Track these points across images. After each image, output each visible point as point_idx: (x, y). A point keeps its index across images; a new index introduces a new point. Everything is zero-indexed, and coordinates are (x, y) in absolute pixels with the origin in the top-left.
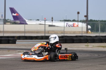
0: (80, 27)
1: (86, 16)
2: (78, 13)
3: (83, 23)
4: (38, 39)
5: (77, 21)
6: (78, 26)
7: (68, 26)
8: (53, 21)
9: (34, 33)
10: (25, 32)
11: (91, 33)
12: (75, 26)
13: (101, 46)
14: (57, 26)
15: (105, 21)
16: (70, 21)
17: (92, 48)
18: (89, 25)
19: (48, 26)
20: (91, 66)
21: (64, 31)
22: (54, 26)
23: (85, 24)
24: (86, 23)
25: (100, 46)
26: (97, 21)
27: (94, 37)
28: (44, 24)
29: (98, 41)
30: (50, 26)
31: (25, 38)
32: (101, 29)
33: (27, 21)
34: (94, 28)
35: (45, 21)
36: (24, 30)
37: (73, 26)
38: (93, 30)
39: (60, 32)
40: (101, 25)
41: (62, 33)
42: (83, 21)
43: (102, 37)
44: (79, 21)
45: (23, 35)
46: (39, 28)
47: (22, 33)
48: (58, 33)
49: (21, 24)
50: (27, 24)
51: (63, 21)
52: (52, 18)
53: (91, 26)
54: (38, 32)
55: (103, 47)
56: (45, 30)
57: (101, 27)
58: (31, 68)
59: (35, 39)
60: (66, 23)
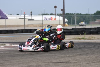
0: (57, 21)
1: (63, 10)
2: (56, 7)
3: (60, 16)
4: (18, 33)
5: (55, 15)
6: (55, 19)
7: (46, 19)
8: (32, 15)
9: (15, 27)
10: (6, 26)
11: (68, 26)
12: (52, 19)
13: (78, 37)
14: (36, 20)
15: (81, 14)
16: (48, 15)
17: (69, 40)
18: (66, 18)
19: (27, 20)
20: (68, 56)
21: (43, 25)
22: (33, 20)
23: (62, 18)
24: (63, 16)
25: (76, 38)
26: (73, 14)
27: (71, 29)
28: (24, 18)
29: (74, 33)
30: (29, 20)
31: (6, 32)
32: (77, 21)
33: (7, 15)
34: (71, 21)
35: (25, 15)
36: (5, 25)
37: (51, 20)
38: (70, 23)
39: (39, 26)
40: (77, 18)
41: (41, 27)
42: (60, 15)
43: (78, 29)
44: (56, 14)
45: (4, 29)
46: (19, 22)
47: (3, 27)
48: (37, 26)
49: (2, 18)
50: (7, 18)
51: (41, 15)
52: (31, 13)
53: (67, 19)
54: (18, 26)
55: (79, 38)
56: (25, 24)
57: (77, 20)
58: (12, 60)
59: (16, 33)
60: (44, 16)
